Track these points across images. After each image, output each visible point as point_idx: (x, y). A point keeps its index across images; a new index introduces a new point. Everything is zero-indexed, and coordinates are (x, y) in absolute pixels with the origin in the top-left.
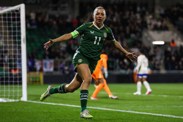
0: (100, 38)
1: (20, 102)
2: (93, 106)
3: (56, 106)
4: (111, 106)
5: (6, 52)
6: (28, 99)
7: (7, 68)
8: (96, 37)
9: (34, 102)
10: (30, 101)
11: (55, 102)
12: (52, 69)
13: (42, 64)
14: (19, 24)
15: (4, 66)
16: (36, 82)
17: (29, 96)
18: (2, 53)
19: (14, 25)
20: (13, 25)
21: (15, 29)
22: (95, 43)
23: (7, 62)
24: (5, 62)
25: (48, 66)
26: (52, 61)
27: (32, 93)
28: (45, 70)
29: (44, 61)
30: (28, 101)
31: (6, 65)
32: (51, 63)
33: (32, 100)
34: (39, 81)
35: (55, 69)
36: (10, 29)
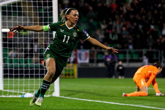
0: (69, 37)
1: (52, 97)
2: (135, 104)
3: (92, 102)
4: (156, 104)
5: (36, 41)
6: (60, 95)
7: (37, 59)
8: (65, 36)
9: (67, 98)
10: (63, 97)
11: (91, 99)
12: (87, 61)
13: (76, 55)
14: (51, 9)
15: (34, 56)
16: (69, 75)
17: (61, 91)
18: (32, 42)
19: (46, 10)
20: (44, 11)
21: (46, 15)
22: (64, 41)
23: (38, 52)
24: (35, 53)
25: (83, 57)
26: (88, 51)
27: (64, 87)
28: (79, 61)
29: (79, 52)
30: (61, 97)
31: (36, 56)
32: (86, 54)
33: (65, 96)
34: (73, 75)
35: (91, 61)
36: (40, 15)
